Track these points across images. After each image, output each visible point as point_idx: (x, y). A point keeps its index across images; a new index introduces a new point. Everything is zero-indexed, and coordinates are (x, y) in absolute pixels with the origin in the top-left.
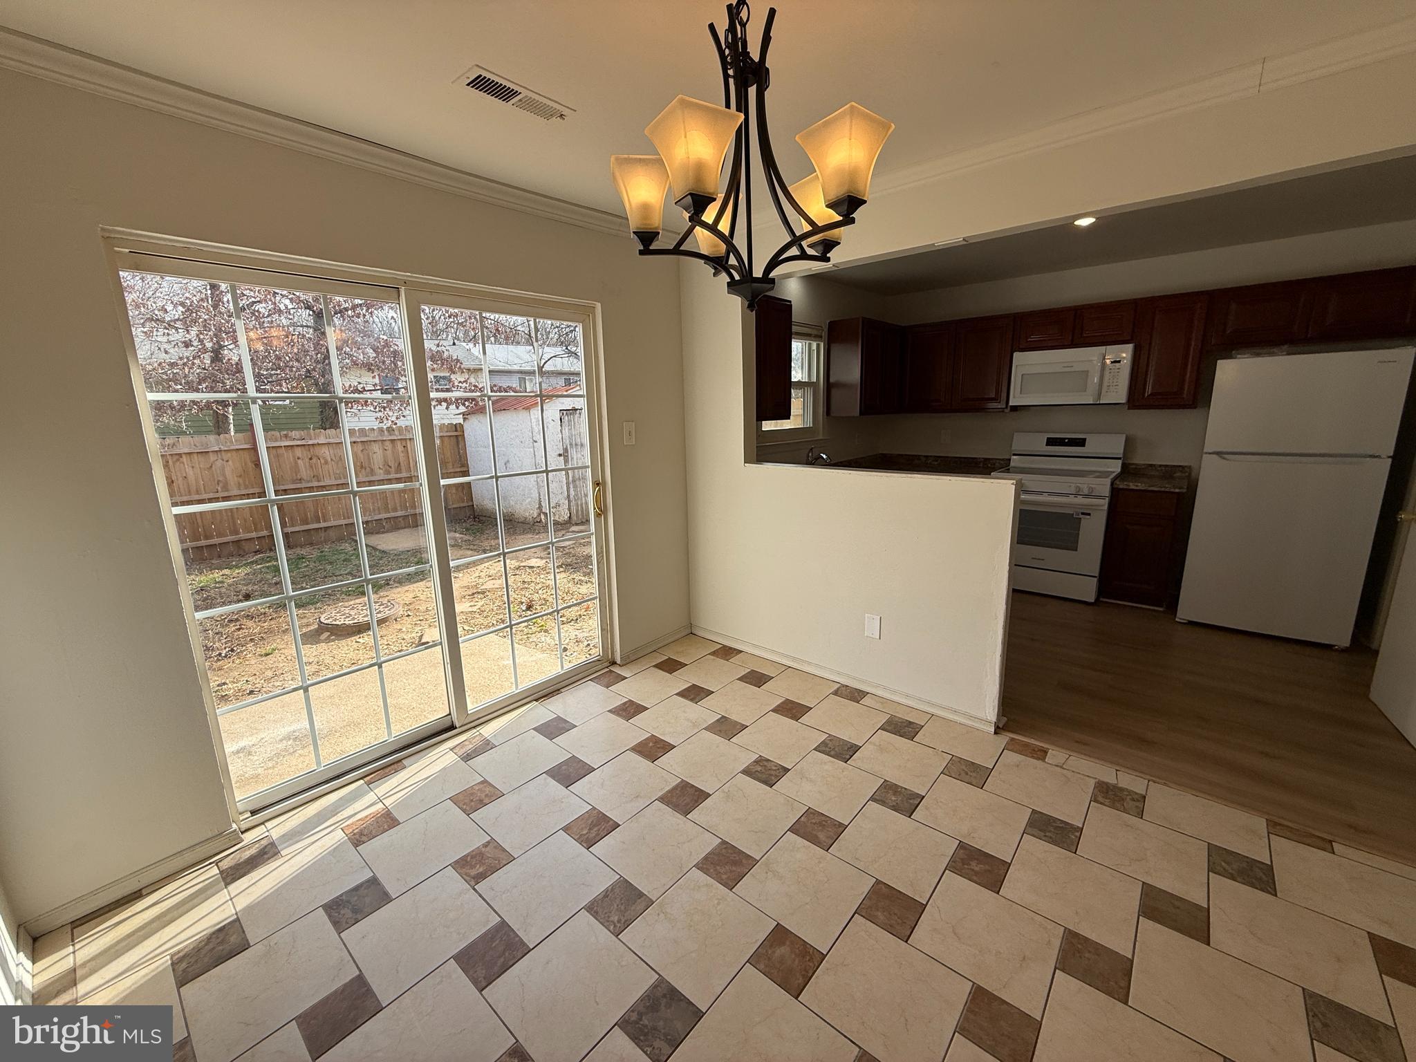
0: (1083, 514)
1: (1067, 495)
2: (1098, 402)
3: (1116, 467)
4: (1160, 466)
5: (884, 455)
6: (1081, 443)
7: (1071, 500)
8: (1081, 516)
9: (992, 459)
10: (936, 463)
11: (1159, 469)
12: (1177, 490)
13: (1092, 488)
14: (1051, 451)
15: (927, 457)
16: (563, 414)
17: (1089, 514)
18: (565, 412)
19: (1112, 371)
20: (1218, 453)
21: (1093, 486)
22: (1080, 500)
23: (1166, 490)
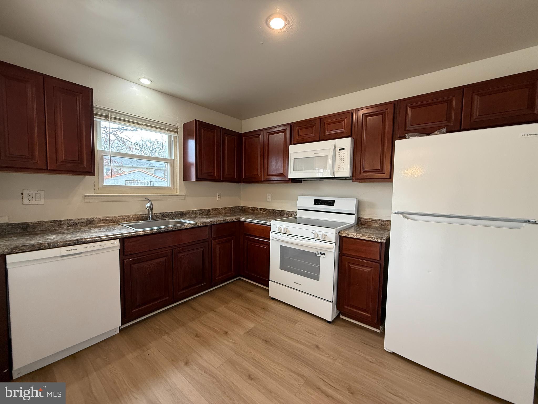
0: (321, 253)
1: (310, 239)
2: (334, 176)
3: (352, 220)
4: (379, 220)
5: (242, 207)
6: (331, 203)
7: (313, 243)
8: (320, 255)
9: (291, 212)
10: (265, 213)
11: (378, 222)
12: (379, 241)
13: (325, 236)
14: (315, 208)
15: (260, 209)
16: (127, 182)
17: (325, 254)
18: (128, 182)
19: (340, 155)
20: (402, 213)
21: (325, 234)
22: (318, 243)
23: (372, 240)
